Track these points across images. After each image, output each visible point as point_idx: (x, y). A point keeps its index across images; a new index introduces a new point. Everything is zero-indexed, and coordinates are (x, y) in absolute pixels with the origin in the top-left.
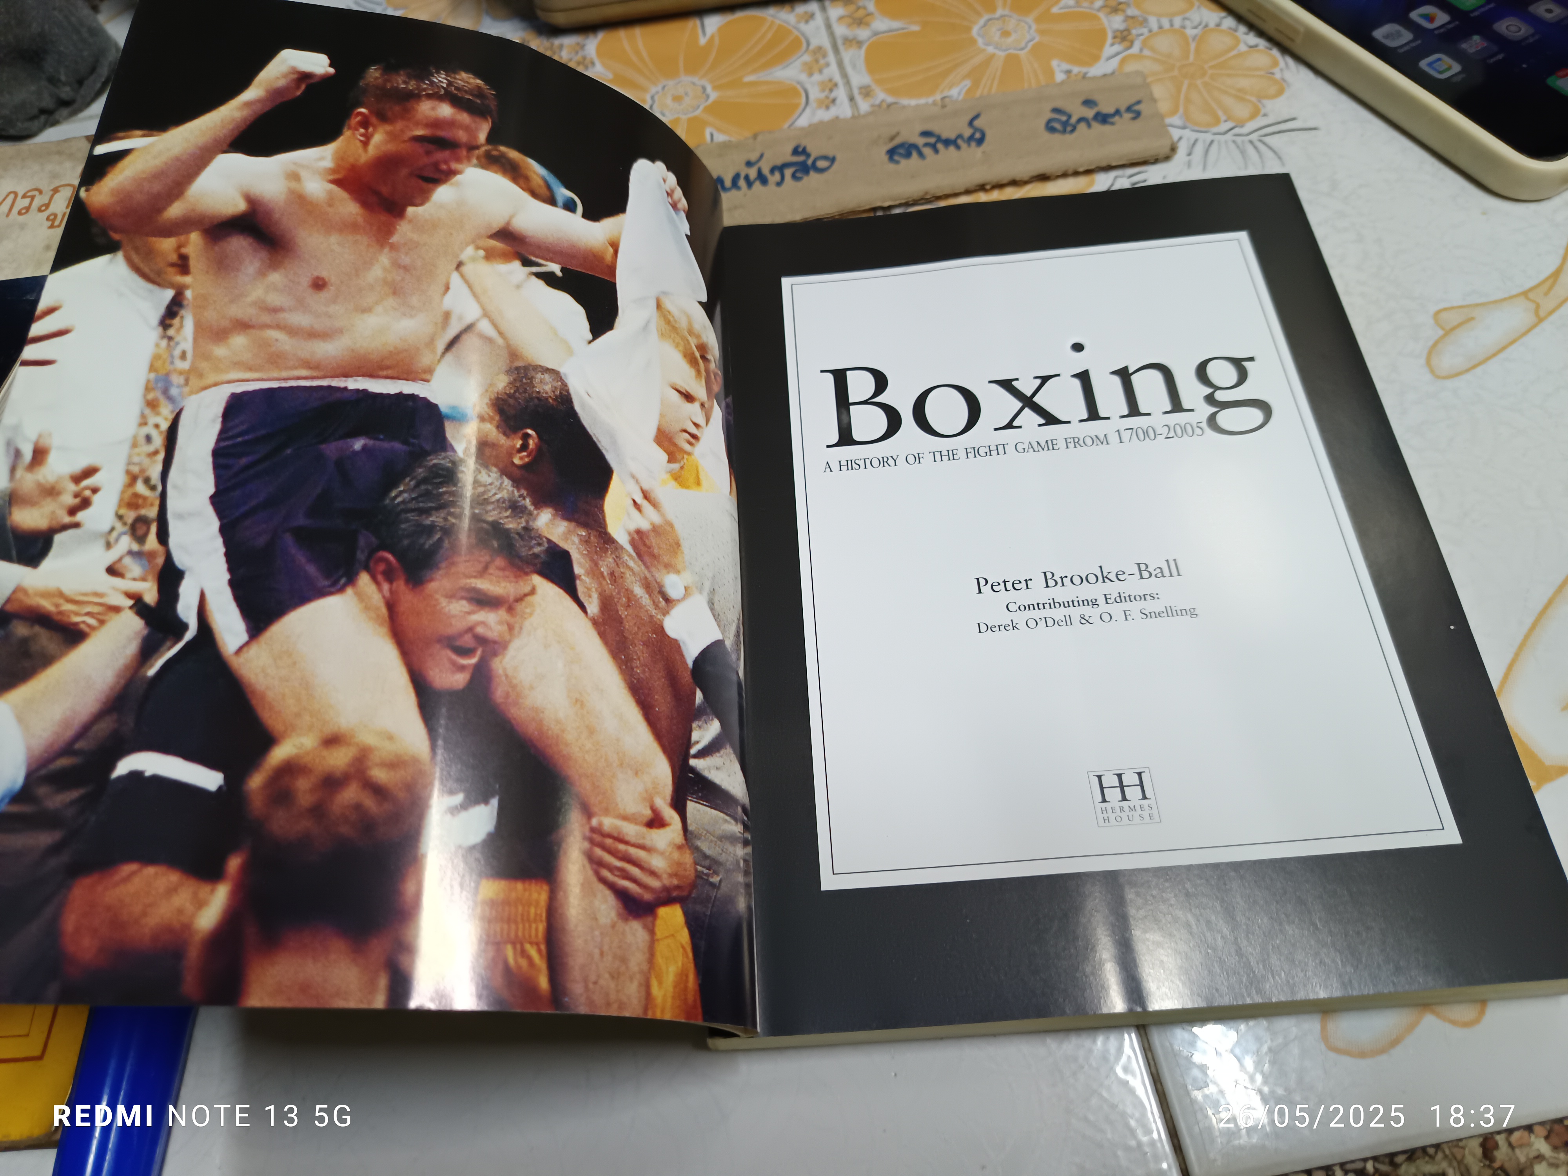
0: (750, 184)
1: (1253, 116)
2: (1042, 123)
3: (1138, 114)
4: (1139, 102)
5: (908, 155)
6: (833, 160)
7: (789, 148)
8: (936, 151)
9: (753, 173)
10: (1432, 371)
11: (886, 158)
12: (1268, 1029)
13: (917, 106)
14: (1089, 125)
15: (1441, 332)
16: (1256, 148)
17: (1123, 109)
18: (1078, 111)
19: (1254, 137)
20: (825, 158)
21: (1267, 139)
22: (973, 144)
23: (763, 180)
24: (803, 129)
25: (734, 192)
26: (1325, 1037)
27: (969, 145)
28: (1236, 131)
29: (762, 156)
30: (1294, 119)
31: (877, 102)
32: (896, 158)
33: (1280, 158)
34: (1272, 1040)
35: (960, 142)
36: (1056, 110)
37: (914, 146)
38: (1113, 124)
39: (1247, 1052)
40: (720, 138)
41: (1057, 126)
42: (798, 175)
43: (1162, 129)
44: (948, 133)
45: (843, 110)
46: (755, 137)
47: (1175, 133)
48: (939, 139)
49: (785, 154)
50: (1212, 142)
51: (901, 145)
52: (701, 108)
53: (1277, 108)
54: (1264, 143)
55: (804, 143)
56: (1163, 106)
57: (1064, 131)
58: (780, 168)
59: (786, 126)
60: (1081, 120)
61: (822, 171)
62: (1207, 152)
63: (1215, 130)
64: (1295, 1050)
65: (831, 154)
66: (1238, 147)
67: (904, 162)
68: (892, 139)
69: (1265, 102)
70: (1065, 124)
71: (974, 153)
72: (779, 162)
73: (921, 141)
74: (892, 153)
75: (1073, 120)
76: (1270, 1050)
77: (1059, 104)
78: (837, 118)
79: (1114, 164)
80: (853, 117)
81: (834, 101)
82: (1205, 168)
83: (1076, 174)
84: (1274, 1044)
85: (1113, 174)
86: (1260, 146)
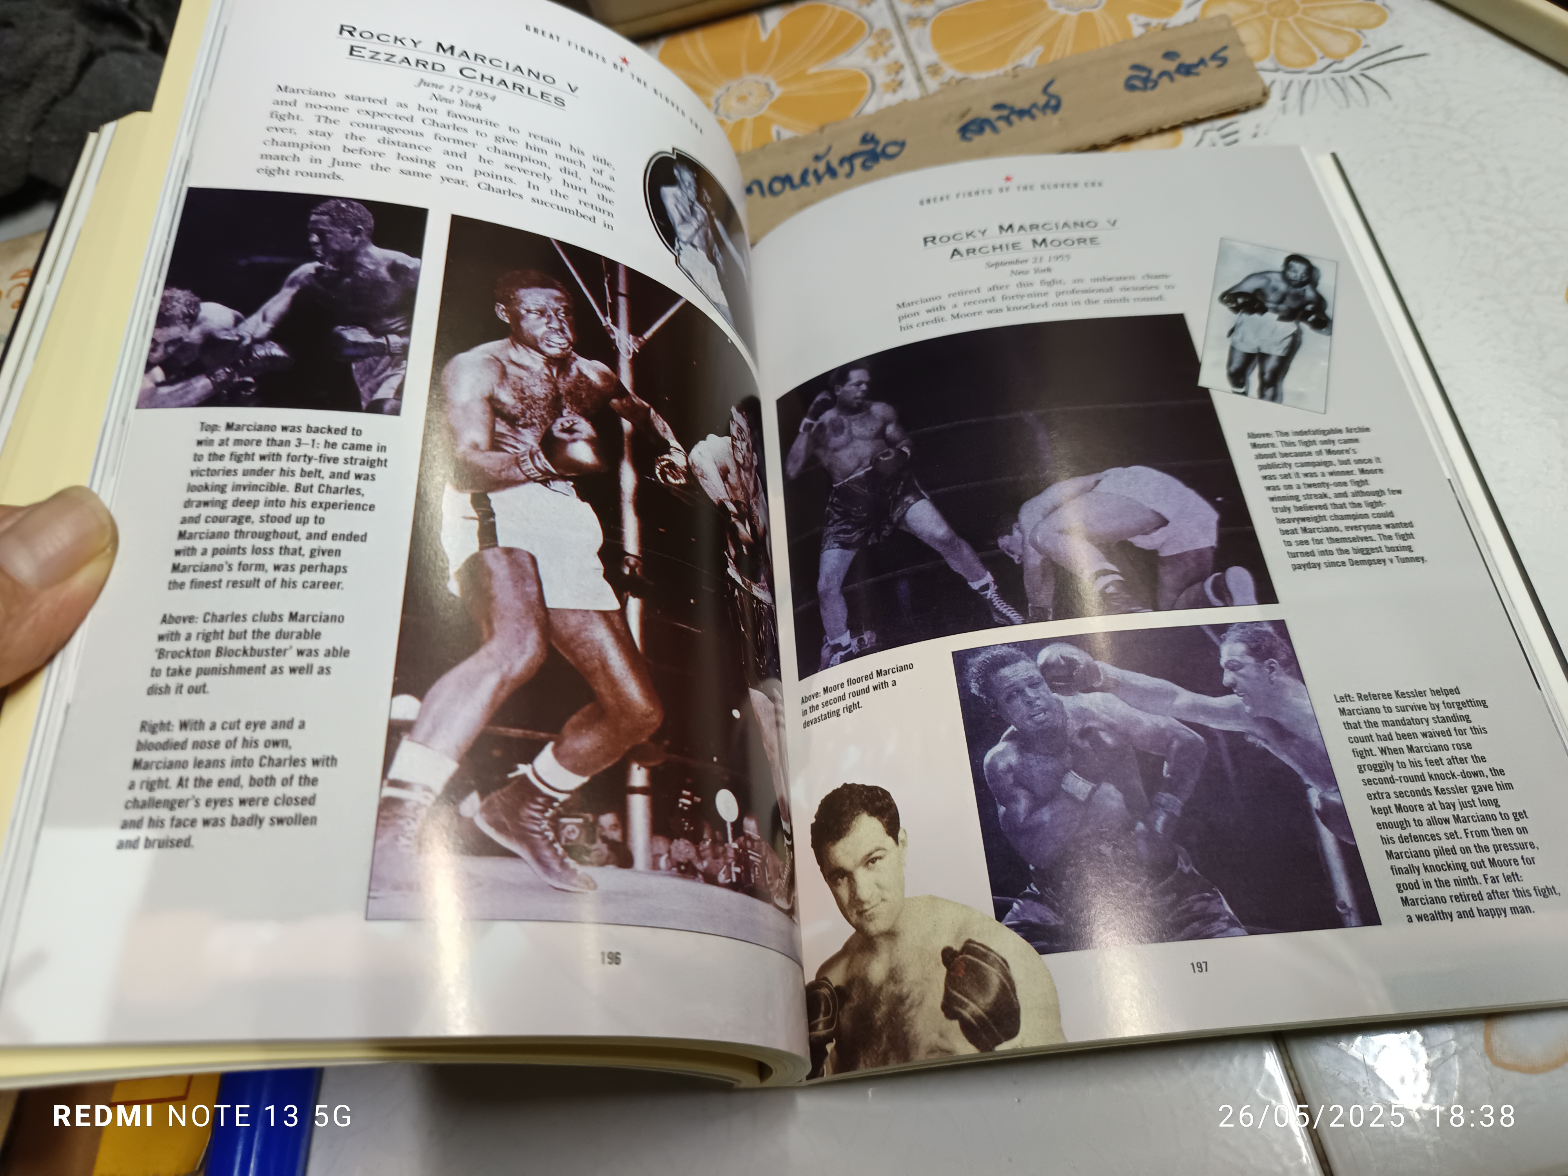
0: (819, 178)
1: (1353, 50)
2: (1121, 82)
3: (1224, 61)
4: (1225, 48)
5: (981, 130)
6: (902, 145)
7: (857, 137)
8: (1010, 123)
11: (957, 136)
13: (988, 78)
14: (1172, 79)
16: (1358, 83)
17: (1207, 58)
18: (1159, 65)
19: (1355, 71)
20: (894, 143)
21: (1370, 73)
22: (1049, 112)
23: (831, 172)
24: (870, 116)
25: (803, 189)
26: (1489, 1051)
27: (1044, 114)
28: (1335, 67)
29: (829, 149)
30: (1397, 48)
31: (946, 80)
32: (968, 135)
33: (1385, 91)
34: (1429, 1056)
35: (1034, 111)
36: (1135, 67)
37: (987, 121)
38: (1197, 74)
40: (787, 134)
41: (1138, 83)
42: (868, 164)
43: (1252, 74)
44: (1022, 103)
45: (911, 91)
46: (822, 129)
47: (1267, 77)
48: (1013, 111)
49: (852, 144)
50: (1308, 82)
51: (973, 122)
52: (767, 106)
53: (1378, 38)
54: (1367, 78)
55: (872, 130)
56: (1252, 50)
57: (1145, 89)
58: (849, 159)
59: (853, 114)
60: (1163, 74)
61: (892, 157)
62: (1303, 93)
63: (1311, 69)
64: (1456, 1065)
65: (899, 137)
66: (1337, 84)
67: (977, 139)
68: (963, 115)
69: (1365, 32)
70: (1146, 80)
71: (1052, 120)
72: (848, 152)
73: (993, 115)
74: (964, 131)
75: (1154, 75)
77: (1137, 60)
78: (905, 101)
79: (1201, 117)
80: (922, 98)
81: (901, 83)
82: (1302, 111)
83: (1161, 131)
84: (1432, 1060)
85: (1201, 128)
86: (1363, 80)
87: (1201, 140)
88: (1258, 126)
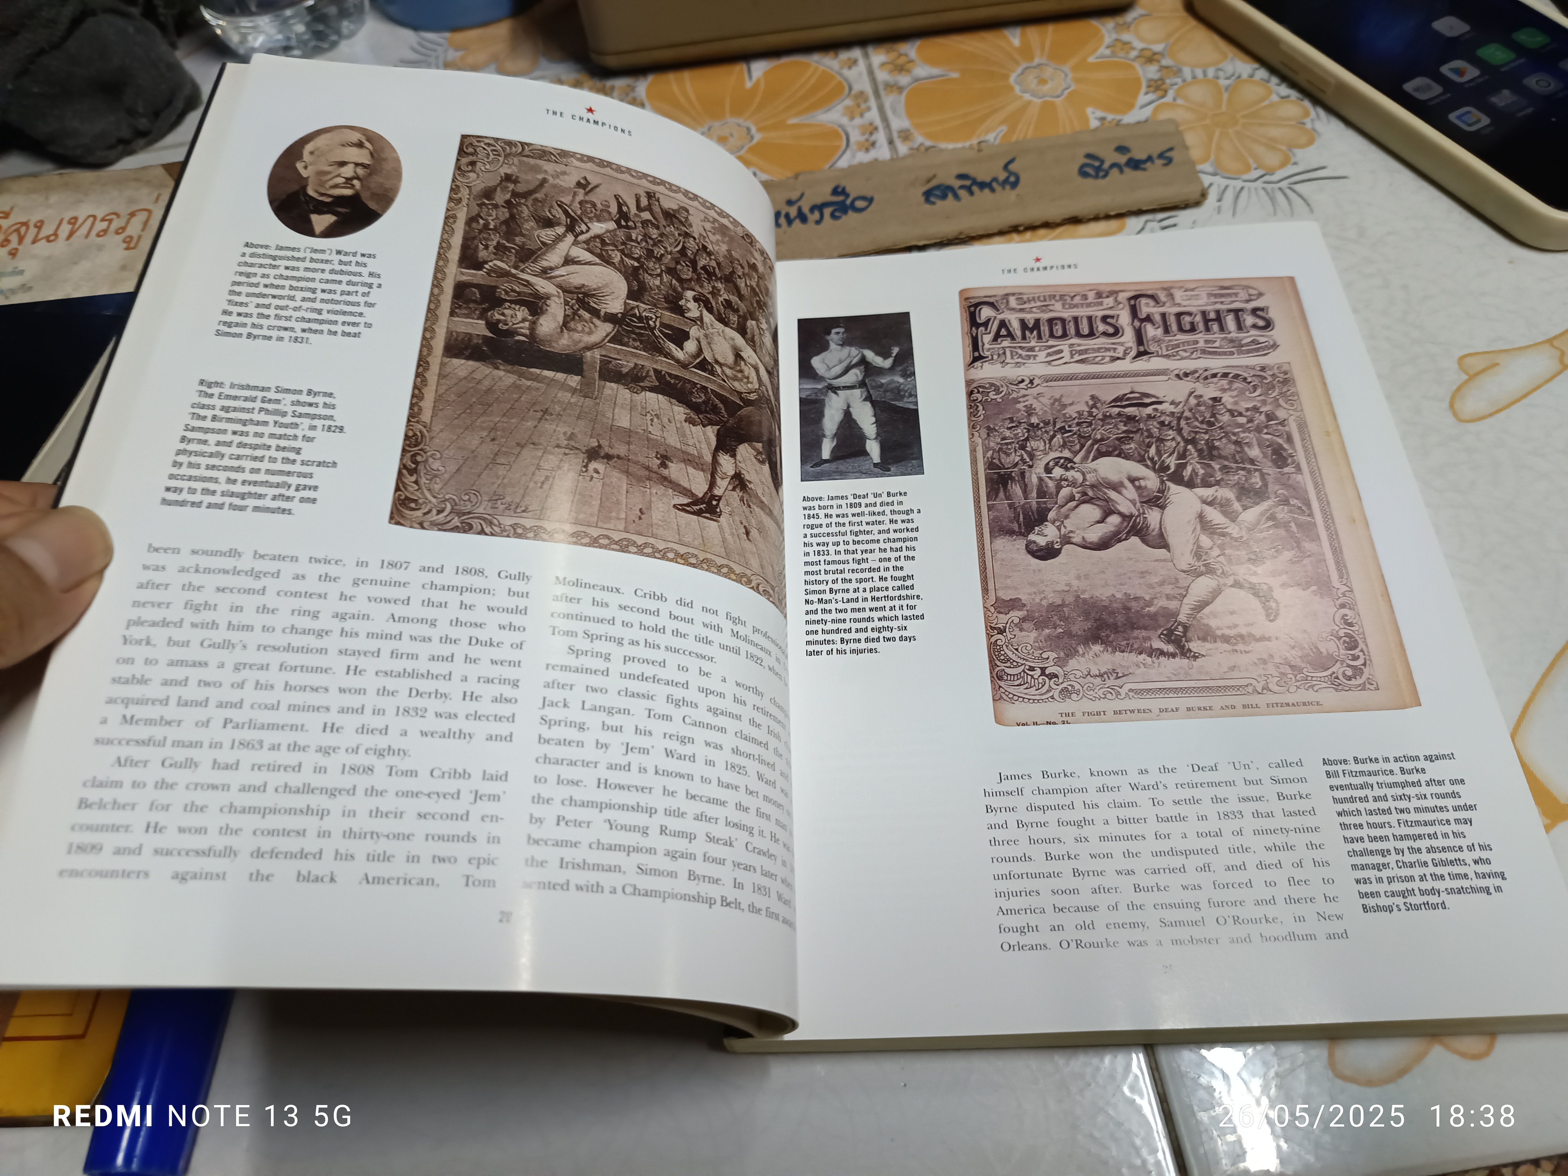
0: (790, 222)
1: (1283, 165)
2: (1075, 168)
3: (1169, 161)
4: (1171, 149)
5: (944, 197)
6: (870, 200)
7: (829, 189)
8: (972, 193)
9: (793, 211)
10: (1455, 415)
11: (922, 199)
12: (1275, 1054)
13: (954, 149)
14: (1121, 171)
15: (1465, 377)
16: (1285, 195)
17: (1155, 155)
18: (1111, 157)
19: (1284, 184)
20: (863, 198)
21: (1297, 187)
22: (1008, 187)
23: (803, 218)
24: (842, 170)
26: (1332, 1064)
27: (1004, 188)
28: (1266, 178)
29: (802, 195)
30: (1323, 168)
31: (916, 146)
32: (932, 199)
33: (1308, 205)
34: (1279, 1065)
35: (995, 185)
36: (1089, 156)
37: (950, 188)
38: (1145, 169)
39: (1254, 1076)
41: (1090, 171)
42: (837, 214)
43: (1194, 175)
44: (984, 176)
45: (883, 152)
46: (796, 176)
47: (1206, 180)
48: (975, 182)
49: (824, 194)
50: (1242, 188)
51: (938, 187)
53: (1307, 157)
54: (1294, 191)
55: (843, 183)
56: (1195, 153)
57: (1097, 177)
58: (819, 208)
59: (827, 167)
60: (1114, 165)
61: (860, 210)
62: (1237, 197)
63: (1246, 177)
64: (1302, 1075)
65: (869, 194)
66: (1268, 194)
67: (940, 203)
68: (929, 181)
69: (1296, 151)
70: (1098, 169)
71: (1011, 195)
72: (819, 201)
73: (957, 183)
74: (928, 194)
75: (1106, 166)
76: (1277, 1075)
77: (1092, 150)
78: (876, 160)
79: (1144, 208)
80: (892, 159)
81: (873, 144)
82: (1234, 213)
83: (1108, 217)
84: (1281, 1069)
85: (1143, 218)
86: (1288, 192)
87: (1143, 229)
88: (1194, 223)
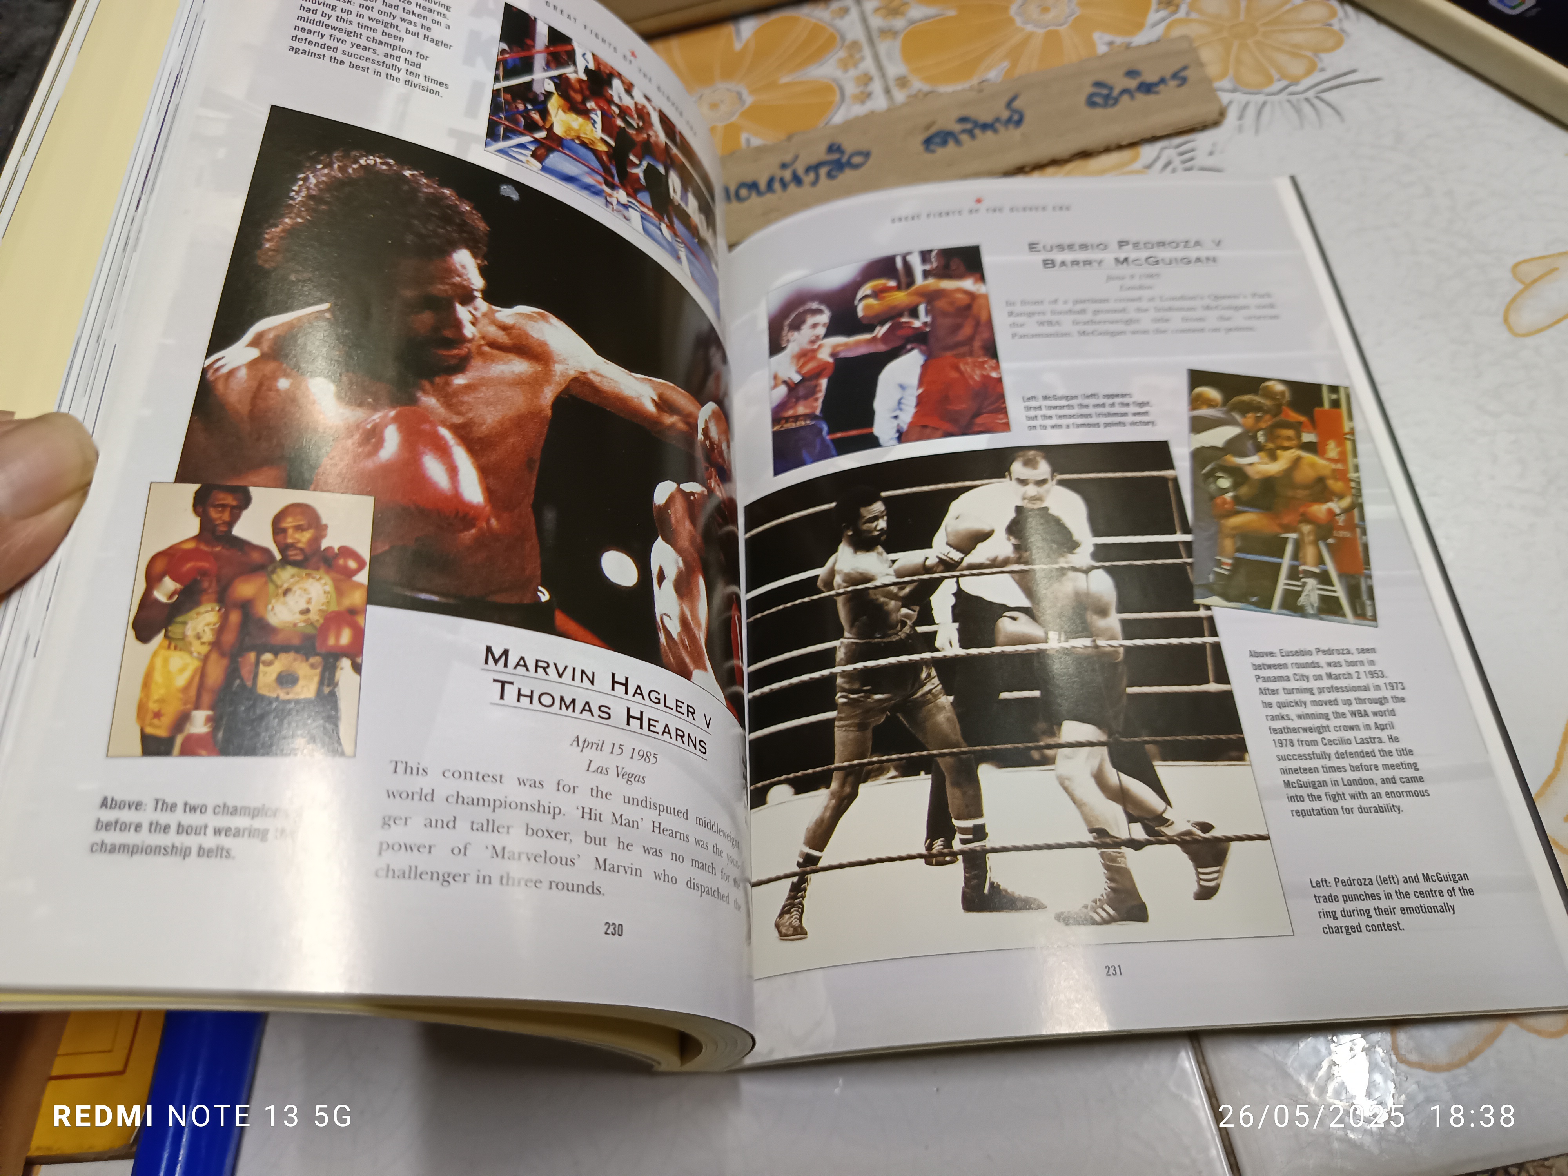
0: (784, 185)
1: (1309, 72)
2: (1082, 98)
3: (1184, 81)
4: (1185, 68)
5: (944, 143)
6: (867, 155)
7: (823, 147)
8: (974, 137)
9: (787, 175)
11: (921, 148)
13: (954, 92)
14: (1132, 97)
16: (1313, 105)
17: (1168, 76)
18: (1120, 83)
19: (1310, 94)
20: (859, 153)
21: (1325, 96)
23: (798, 181)
24: (838, 126)
25: (769, 196)
26: (1395, 1048)
27: (1007, 128)
28: (1291, 89)
29: (796, 158)
30: (1352, 72)
31: (914, 92)
32: (932, 147)
33: (1338, 113)
35: (998, 125)
36: (1097, 84)
37: (951, 134)
38: (1157, 93)
40: (756, 142)
41: (1098, 100)
42: (834, 173)
43: (1211, 93)
44: (985, 117)
45: (879, 103)
46: (790, 138)
47: (1225, 97)
48: (976, 124)
49: (819, 153)
50: (1265, 103)
51: (937, 134)
52: (738, 114)
53: (1334, 62)
54: (1322, 100)
55: (839, 140)
56: (1212, 70)
57: (1105, 105)
58: (814, 168)
59: (821, 124)
60: (1124, 92)
61: (857, 167)
62: (1259, 113)
63: (1268, 90)
65: (865, 148)
66: (1293, 106)
67: (940, 149)
68: (928, 127)
69: (1322, 55)
70: (1107, 98)
71: (1015, 134)
72: (813, 160)
73: (957, 128)
74: (928, 143)
75: (1115, 93)
77: (1100, 78)
78: (872, 113)
79: (1161, 134)
80: (889, 110)
81: (869, 95)
82: (1257, 131)
83: (1120, 147)
85: (1159, 145)
86: (1317, 103)
87: (1159, 157)
88: (1214, 145)
